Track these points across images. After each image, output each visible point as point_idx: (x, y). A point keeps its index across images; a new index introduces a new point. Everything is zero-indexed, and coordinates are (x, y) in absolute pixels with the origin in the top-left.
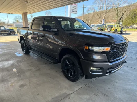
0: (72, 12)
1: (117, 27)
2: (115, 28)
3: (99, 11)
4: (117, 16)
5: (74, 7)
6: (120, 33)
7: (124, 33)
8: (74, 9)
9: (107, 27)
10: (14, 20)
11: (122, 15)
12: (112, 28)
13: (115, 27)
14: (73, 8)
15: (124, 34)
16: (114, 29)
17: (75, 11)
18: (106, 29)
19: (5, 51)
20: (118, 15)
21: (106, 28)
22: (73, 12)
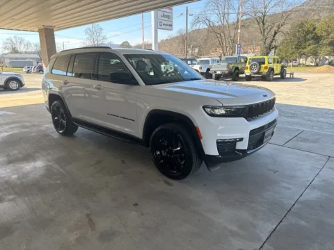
0: (159, 26)
1: (274, 62)
2: (269, 66)
3: (220, 23)
4: (262, 37)
5: (165, 14)
6: (279, 76)
7: (288, 76)
8: (163, 18)
9: (249, 63)
10: (5, 48)
11: (273, 34)
12: (263, 66)
13: (269, 63)
14: (164, 16)
15: (288, 78)
16: (266, 68)
17: (167, 25)
18: (247, 68)
19: (10, 133)
20: (265, 34)
21: (248, 65)
22: (163, 27)
